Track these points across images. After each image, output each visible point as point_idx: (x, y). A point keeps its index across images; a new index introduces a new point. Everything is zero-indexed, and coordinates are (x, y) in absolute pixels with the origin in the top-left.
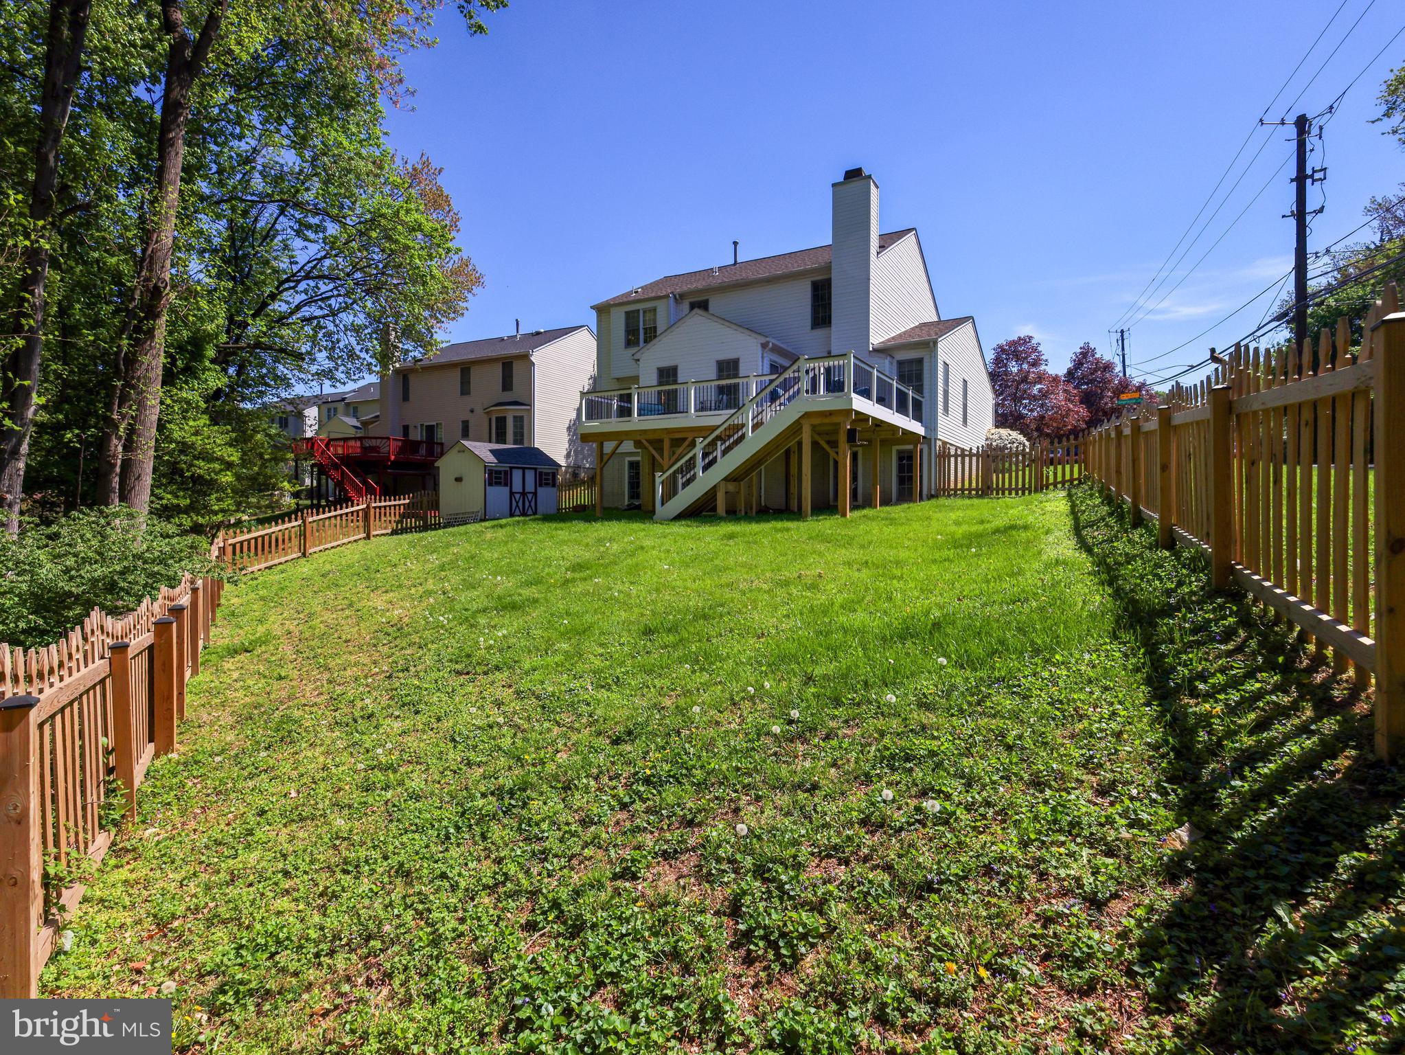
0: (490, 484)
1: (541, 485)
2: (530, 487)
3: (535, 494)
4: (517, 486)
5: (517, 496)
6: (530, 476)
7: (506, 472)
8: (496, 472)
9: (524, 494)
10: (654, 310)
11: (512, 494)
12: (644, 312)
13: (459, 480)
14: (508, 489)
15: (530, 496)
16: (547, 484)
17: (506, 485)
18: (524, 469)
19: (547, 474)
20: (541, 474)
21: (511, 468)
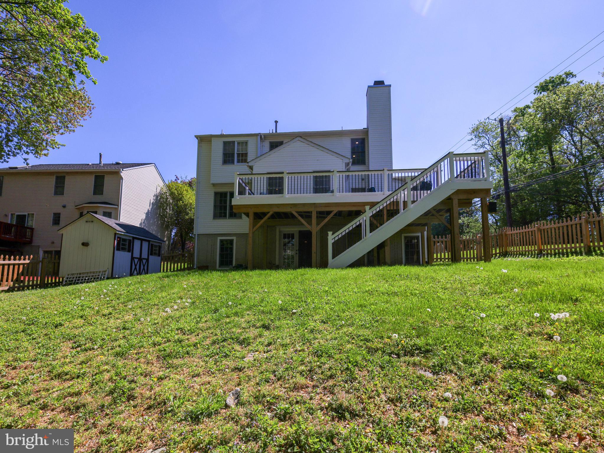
0: (118, 249)
1: (151, 254)
2: (145, 255)
3: (147, 260)
4: (136, 254)
5: (136, 260)
6: (145, 245)
7: (130, 240)
8: (124, 240)
9: (140, 259)
10: (246, 143)
11: (133, 258)
12: (238, 143)
13: (85, 244)
14: (130, 254)
15: (144, 261)
16: (155, 254)
17: (129, 251)
18: (142, 240)
19: (156, 246)
20: (152, 245)
21: (134, 238)
